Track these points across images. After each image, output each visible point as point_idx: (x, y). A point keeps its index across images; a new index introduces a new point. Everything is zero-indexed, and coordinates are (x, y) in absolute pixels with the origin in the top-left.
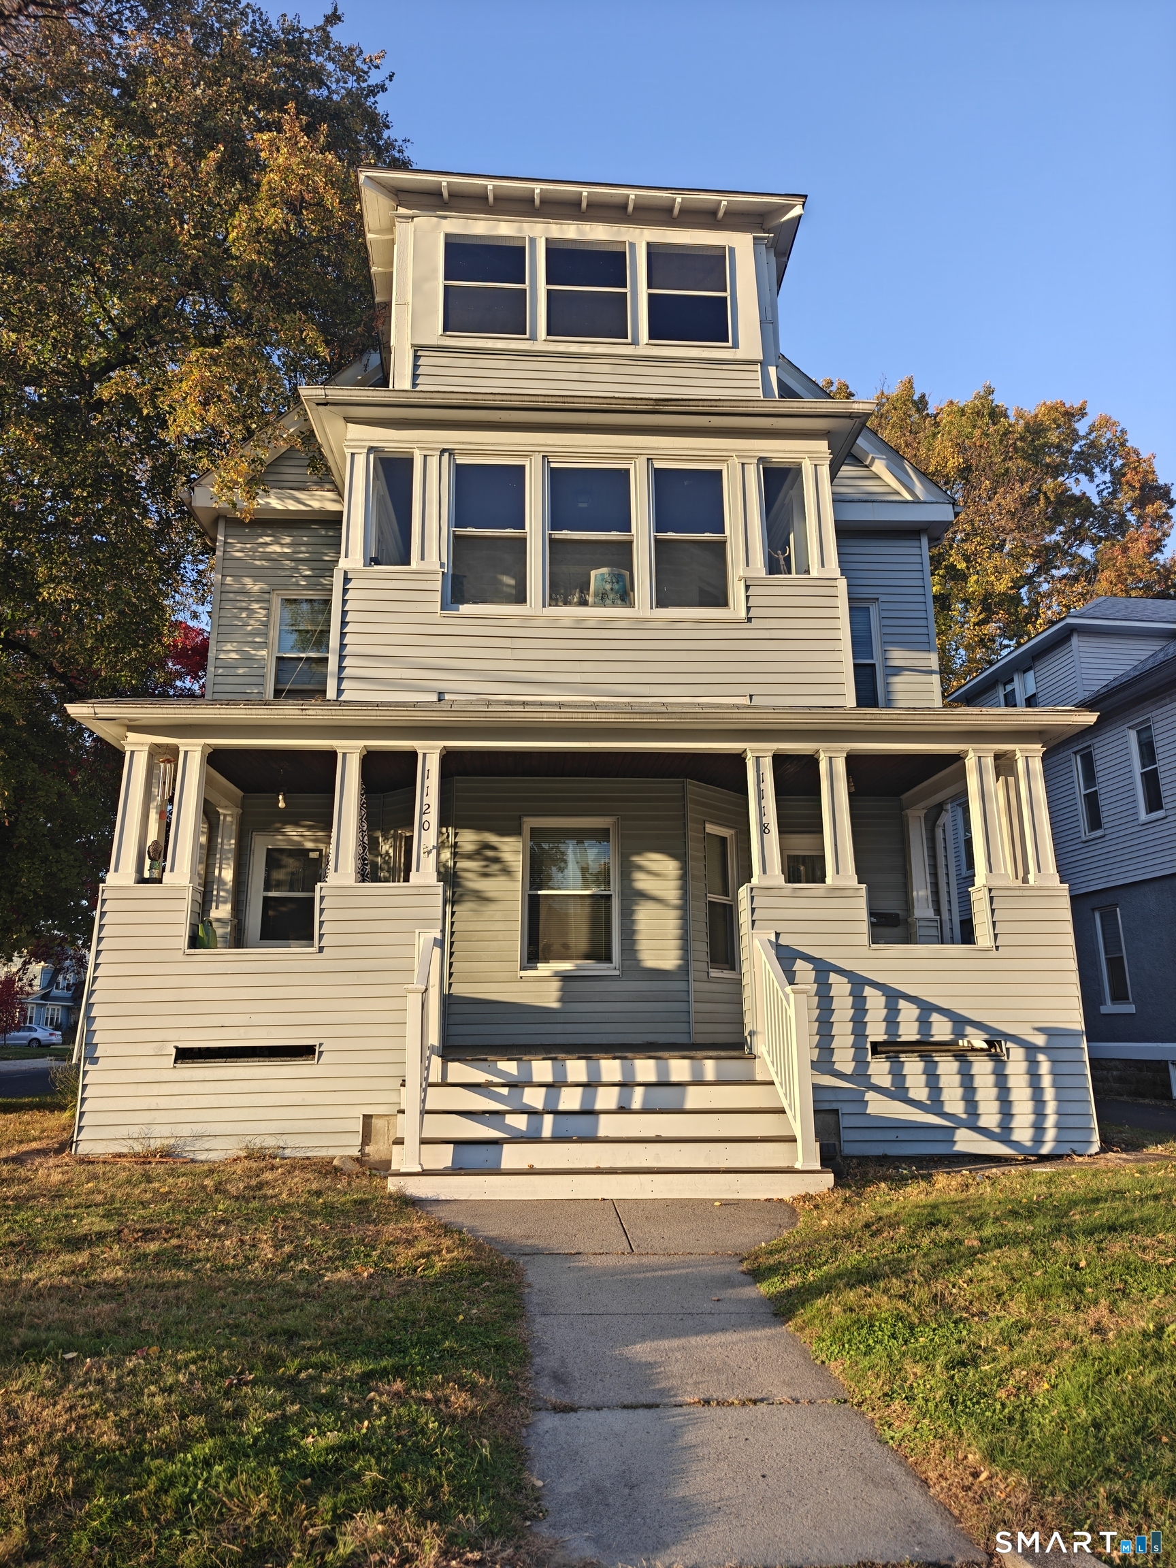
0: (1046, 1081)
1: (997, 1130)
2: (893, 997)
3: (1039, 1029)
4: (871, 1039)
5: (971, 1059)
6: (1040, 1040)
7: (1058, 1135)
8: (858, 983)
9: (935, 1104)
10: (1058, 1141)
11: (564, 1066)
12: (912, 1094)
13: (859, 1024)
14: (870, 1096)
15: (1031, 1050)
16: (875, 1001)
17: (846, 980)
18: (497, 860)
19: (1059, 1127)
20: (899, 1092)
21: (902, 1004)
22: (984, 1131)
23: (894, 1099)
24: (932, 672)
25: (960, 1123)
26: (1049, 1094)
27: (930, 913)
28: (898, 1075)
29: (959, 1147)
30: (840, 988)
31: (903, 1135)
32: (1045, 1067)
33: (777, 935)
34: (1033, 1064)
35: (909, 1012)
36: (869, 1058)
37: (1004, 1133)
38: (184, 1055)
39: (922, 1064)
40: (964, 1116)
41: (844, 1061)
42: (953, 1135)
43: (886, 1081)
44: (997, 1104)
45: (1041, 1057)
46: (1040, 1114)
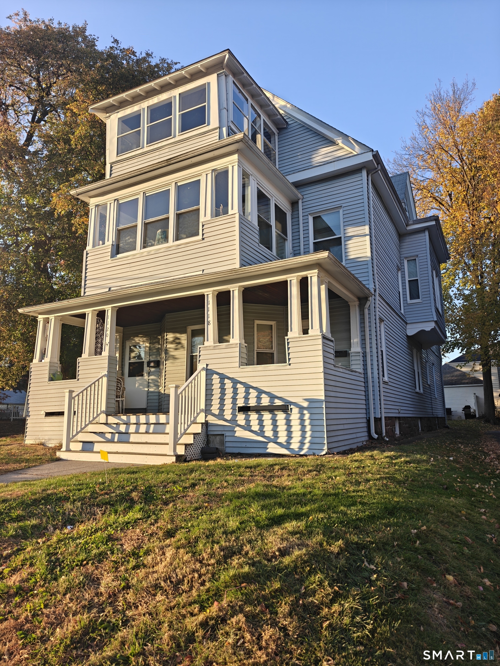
0: (307, 422)
1: (285, 444)
2: (248, 387)
3: (305, 400)
4: (239, 405)
5: (276, 413)
6: (305, 404)
7: (310, 446)
8: (235, 382)
9: (261, 433)
10: (309, 449)
11: (139, 417)
12: (253, 428)
13: (234, 399)
14: (237, 429)
15: (301, 409)
16: (241, 389)
17: (230, 381)
18: (180, 343)
19: (311, 443)
20: (248, 427)
21: (251, 390)
22: (280, 444)
23: (246, 430)
24: (366, 235)
25: (270, 440)
26: (308, 428)
27: (359, 349)
28: (248, 420)
29: (269, 451)
30: (228, 384)
31: (248, 445)
32: (307, 416)
33: (207, 365)
34: (302, 415)
35: (253, 394)
36: (237, 414)
37: (287, 445)
38: (48, 414)
39: (257, 416)
40: (273, 437)
41: (228, 415)
42: (267, 445)
43: (242, 423)
44: (286, 432)
45: (305, 412)
46: (303, 437)
